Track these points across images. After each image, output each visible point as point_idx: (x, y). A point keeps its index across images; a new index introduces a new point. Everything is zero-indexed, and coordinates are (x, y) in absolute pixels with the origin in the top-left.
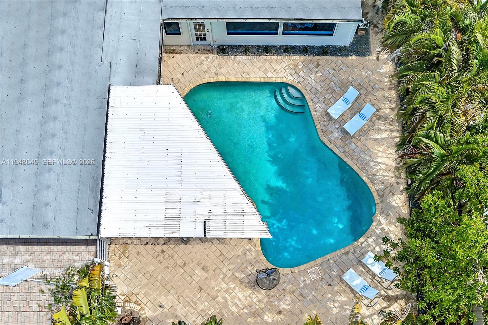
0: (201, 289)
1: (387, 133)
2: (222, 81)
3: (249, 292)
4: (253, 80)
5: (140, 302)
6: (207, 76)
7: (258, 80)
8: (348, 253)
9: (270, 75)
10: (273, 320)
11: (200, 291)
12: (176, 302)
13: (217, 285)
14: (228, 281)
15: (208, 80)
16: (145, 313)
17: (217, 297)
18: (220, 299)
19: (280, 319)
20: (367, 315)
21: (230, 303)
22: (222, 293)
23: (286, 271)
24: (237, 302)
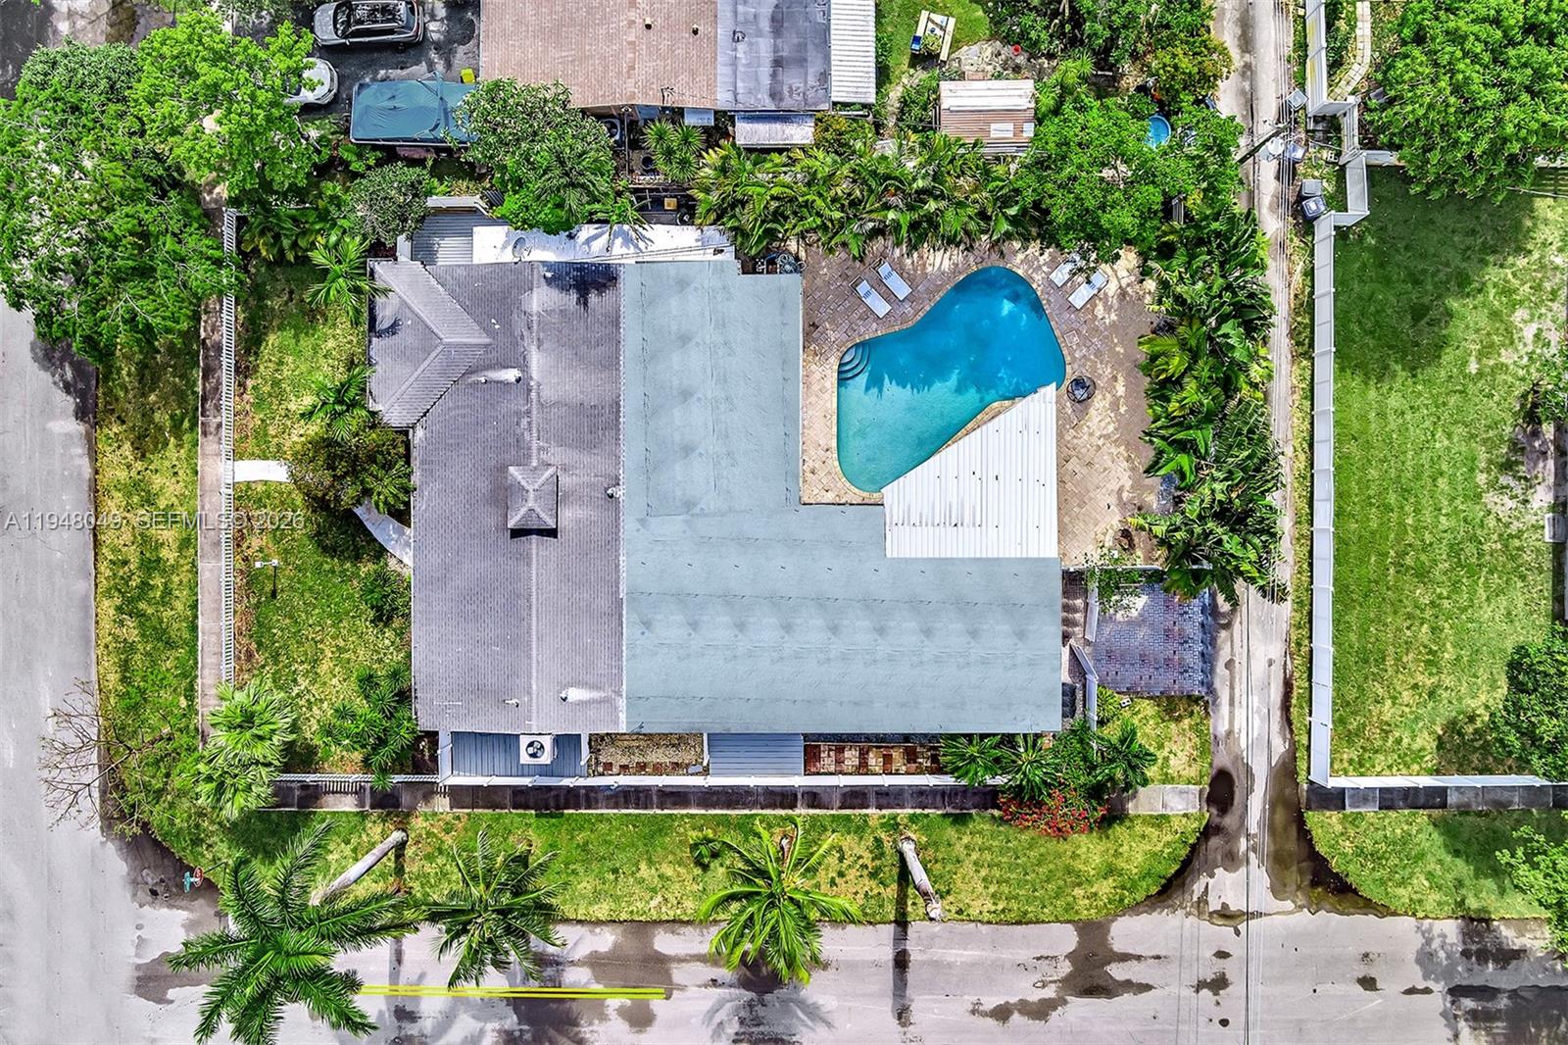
0: (1089, 463)
2: (837, 443)
3: (1092, 411)
4: (835, 405)
5: (1105, 530)
6: (831, 461)
7: (835, 400)
8: (1048, 301)
9: (828, 385)
10: (1124, 386)
11: (1092, 465)
12: (1104, 490)
13: (1085, 446)
14: (1081, 433)
15: (835, 460)
16: (1117, 524)
17: (1099, 446)
18: (1100, 443)
19: (1122, 378)
20: (1118, 283)
21: (1105, 432)
22: (1094, 440)
23: (1069, 369)
24: (1103, 424)
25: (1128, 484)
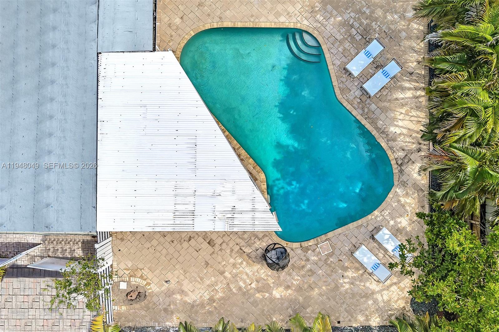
0: (207, 264)
1: (411, 91)
2: (227, 27)
3: (257, 267)
4: (263, 25)
5: (145, 277)
6: (210, 21)
7: (268, 25)
8: (361, 226)
9: (282, 19)
10: (281, 296)
11: (206, 266)
12: (182, 277)
13: (223, 260)
14: (236, 256)
15: (211, 26)
16: (150, 289)
17: (224, 272)
18: (227, 274)
19: (288, 294)
20: (377, 291)
21: (237, 278)
22: (229, 268)
23: (296, 245)
24: (245, 277)
25: (188, 300)
